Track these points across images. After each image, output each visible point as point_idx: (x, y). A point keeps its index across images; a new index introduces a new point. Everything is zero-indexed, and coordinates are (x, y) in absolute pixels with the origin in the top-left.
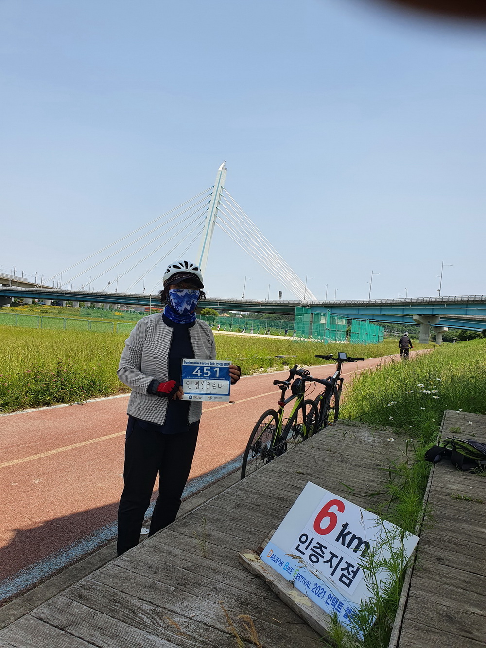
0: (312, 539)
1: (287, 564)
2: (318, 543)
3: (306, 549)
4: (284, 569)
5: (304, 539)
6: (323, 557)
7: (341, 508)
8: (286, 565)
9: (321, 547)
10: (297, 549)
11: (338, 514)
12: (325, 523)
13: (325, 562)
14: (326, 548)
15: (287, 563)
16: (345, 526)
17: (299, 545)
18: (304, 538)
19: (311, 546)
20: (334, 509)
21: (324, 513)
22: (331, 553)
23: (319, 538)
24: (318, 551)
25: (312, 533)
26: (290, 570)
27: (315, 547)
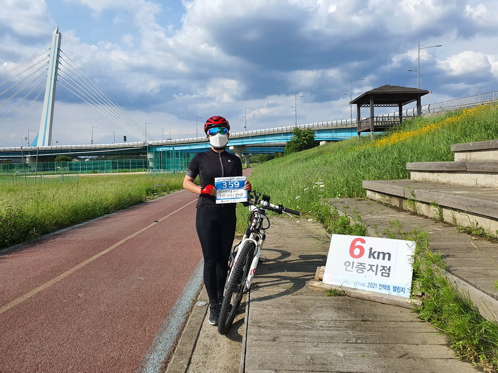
0: (353, 262)
2: (358, 263)
3: (352, 268)
6: (365, 269)
7: (363, 241)
9: (361, 264)
10: (346, 270)
11: (363, 245)
12: (357, 252)
13: (368, 271)
14: (365, 264)
16: (370, 249)
18: (347, 264)
20: (358, 243)
21: (353, 247)
22: (369, 265)
24: (361, 267)
25: (351, 260)
27: (357, 266)
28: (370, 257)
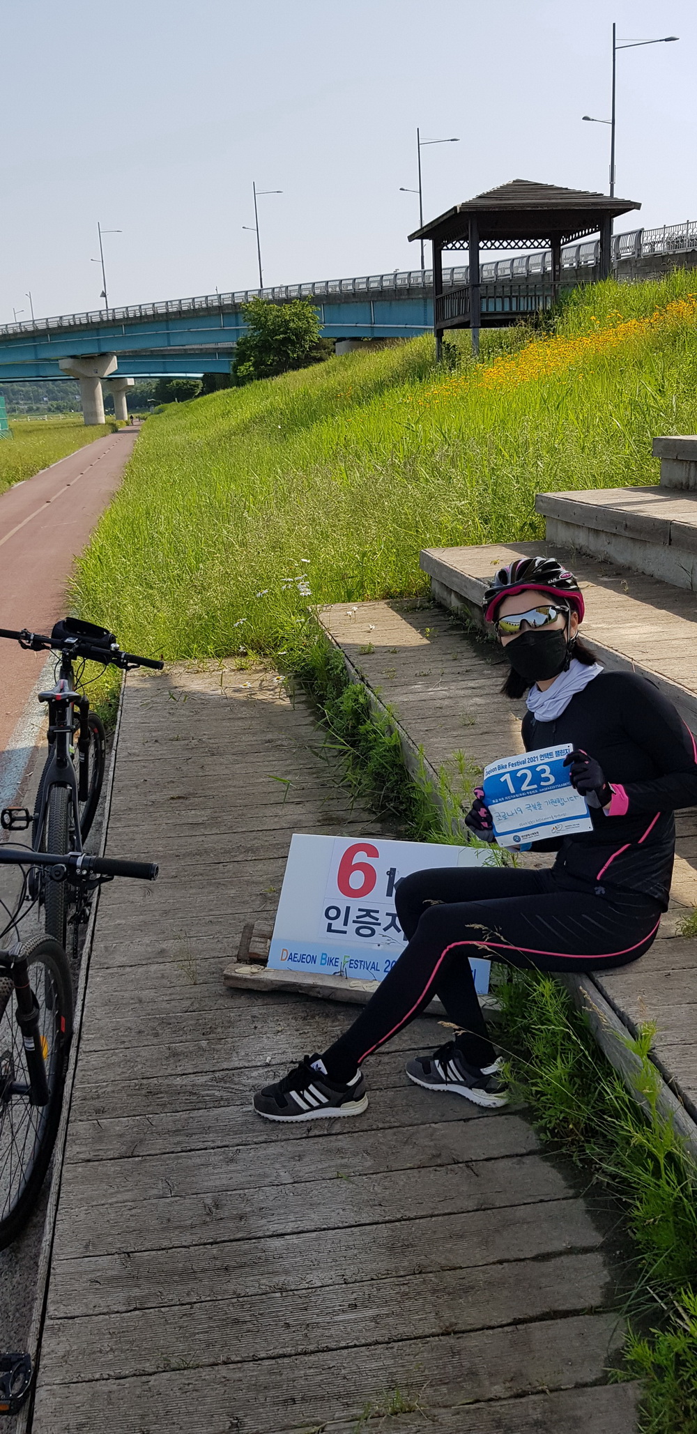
0: (348, 908)
1: (324, 956)
2: (360, 910)
3: (345, 924)
4: (321, 964)
5: (333, 913)
6: (379, 924)
7: (373, 852)
8: (322, 958)
9: (368, 913)
10: (330, 929)
11: (371, 861)
12: (357, 879)
13: (385, 929)
14: (377, 912)
15: (323, 954)
16: (392, 873)
17: (330, 925)
18: (331, 913)
19: (352, 917)
20: (360, 857)
21: (346, 867)
22: (388, 914)
23: (356, 904)
24: (367, 919)
25: (343, 901)
26: (334, 961)
27: (358, 917)
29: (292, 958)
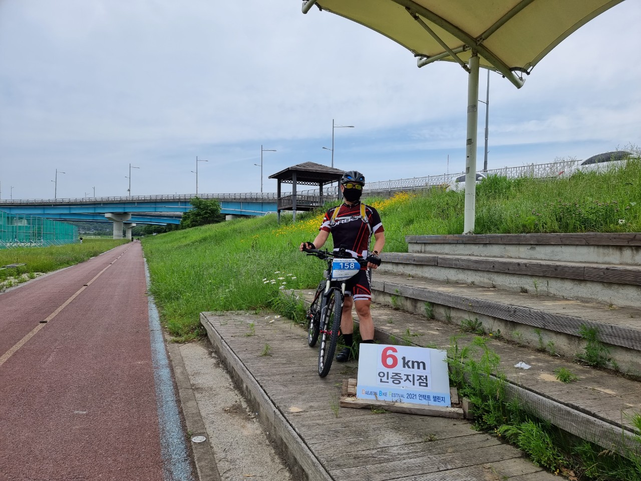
0: (388, 373)
2: (393, 373)
5: (382, 375)
6: (401, 379)
7: (395, 350)
9: (397, 374)
11: (394, 354)
12: (390, 361)
13: (405, 381)
14: (400, 374)
15: (380, 391)
16: (404, 358)
17: (381, 380)
20: (390, 352)
21: (384, 357)
22: (405, 375)
23: (391, 371)
24: (396, 377)
25: (385, 370)
27: (392, 376)
28: (404, 367)
29: (367, 393)
